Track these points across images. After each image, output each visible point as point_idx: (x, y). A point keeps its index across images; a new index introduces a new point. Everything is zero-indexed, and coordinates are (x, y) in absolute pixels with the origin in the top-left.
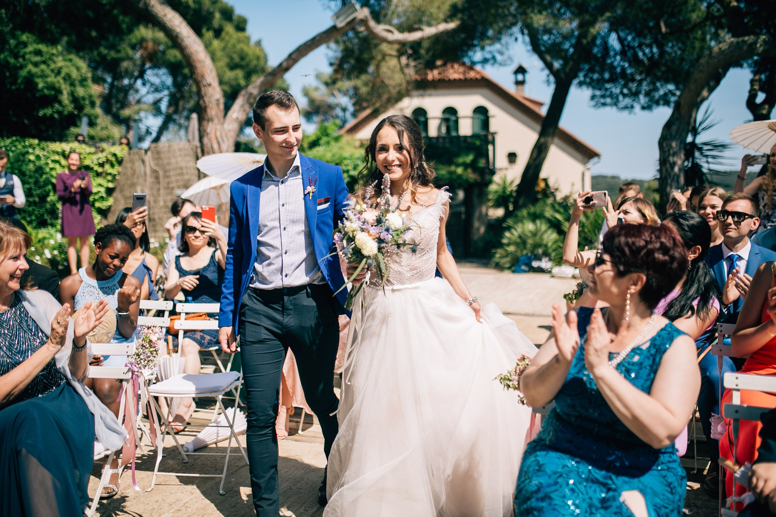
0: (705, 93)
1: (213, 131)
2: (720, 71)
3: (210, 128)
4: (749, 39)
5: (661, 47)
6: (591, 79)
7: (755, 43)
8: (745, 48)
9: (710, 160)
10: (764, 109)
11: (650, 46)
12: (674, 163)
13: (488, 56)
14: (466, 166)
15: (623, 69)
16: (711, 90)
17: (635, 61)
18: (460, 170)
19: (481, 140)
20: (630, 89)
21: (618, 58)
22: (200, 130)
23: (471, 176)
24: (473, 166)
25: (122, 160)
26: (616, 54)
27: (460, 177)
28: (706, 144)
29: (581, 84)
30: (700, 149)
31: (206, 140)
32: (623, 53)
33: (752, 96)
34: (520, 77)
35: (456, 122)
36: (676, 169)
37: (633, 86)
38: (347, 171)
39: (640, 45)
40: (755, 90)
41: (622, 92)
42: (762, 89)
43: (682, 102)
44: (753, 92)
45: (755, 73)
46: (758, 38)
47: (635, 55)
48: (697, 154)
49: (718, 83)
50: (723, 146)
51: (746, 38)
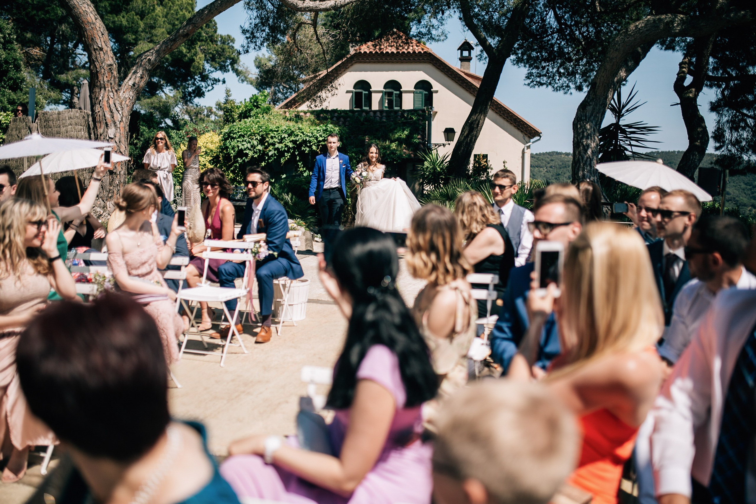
0: (623, 74)
1: (106, 99)
2: (639, 50)
3: (103, 95)
4: (666, 17)
5: (597, 26)
6: (529, 56)
7: (672, 22)
8: (662, 27)
9: (633, 143)
10: (691, 92)
11: (586, 25)
12: (588, 146)
13: (424, 30)
14: (400, 141)
15: (560, 48)
16: (630, 71)
17: (572, 40)
18: (394, 146)
19: (419, 115)
20: (566, 69)
21: (556, 36)
22: (90, 96)
23: (405, 152)
24: (407, 141)
25: (7, 127)
26: (553, 33)
27: (393, 152)
28: (630, 126)
29: (519, 61)
30: (624, 132)
31: (97, 109)
32: (560, 31)
33: (681, 79)
34: (466, 54)
35: (400, 96)
36: (589, 152)
37: (570, 66)
38: (273, 144)
39: (577, 24)
40: (683, 72)
41: (558, 71)
42: (690, 73)
43: (598, 81)
44: (682, 74)
45: (685, 56)
46: (676, 17)
47: (572, 33)
48: (620, 136)
49: (637, 64)
50: (649, 130)
51: (663, 17)
